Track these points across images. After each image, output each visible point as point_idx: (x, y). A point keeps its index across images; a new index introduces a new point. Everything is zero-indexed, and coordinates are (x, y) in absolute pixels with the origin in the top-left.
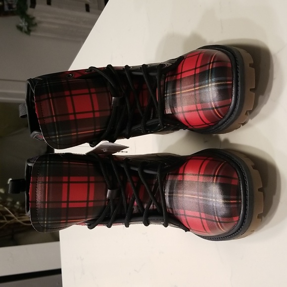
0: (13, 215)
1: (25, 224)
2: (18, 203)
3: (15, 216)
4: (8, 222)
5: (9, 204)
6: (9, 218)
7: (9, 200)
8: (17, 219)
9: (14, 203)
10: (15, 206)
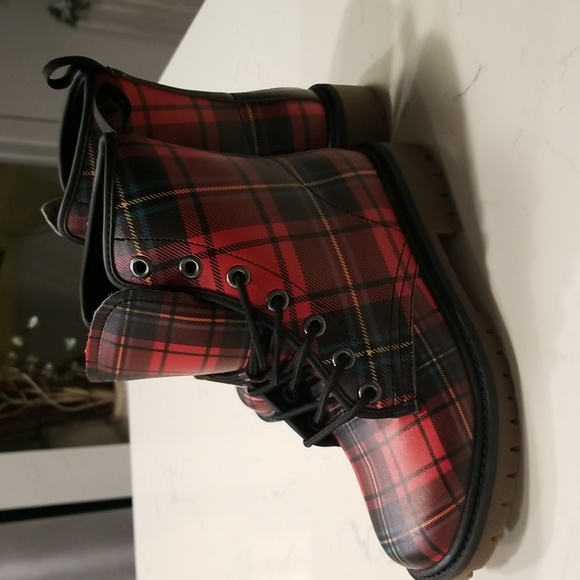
0: (38, 390)
1: (64, 409)
2: (49, 366)
3: (44, 391)
4: (29, 403)
5: (31, 368)
6: (32, 396)
7: (32, 359)
8: (48, 399)
9: (41, 365)
10: (44, 372)
